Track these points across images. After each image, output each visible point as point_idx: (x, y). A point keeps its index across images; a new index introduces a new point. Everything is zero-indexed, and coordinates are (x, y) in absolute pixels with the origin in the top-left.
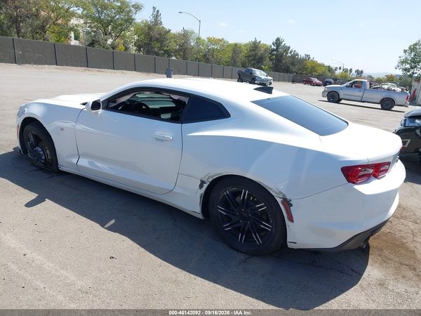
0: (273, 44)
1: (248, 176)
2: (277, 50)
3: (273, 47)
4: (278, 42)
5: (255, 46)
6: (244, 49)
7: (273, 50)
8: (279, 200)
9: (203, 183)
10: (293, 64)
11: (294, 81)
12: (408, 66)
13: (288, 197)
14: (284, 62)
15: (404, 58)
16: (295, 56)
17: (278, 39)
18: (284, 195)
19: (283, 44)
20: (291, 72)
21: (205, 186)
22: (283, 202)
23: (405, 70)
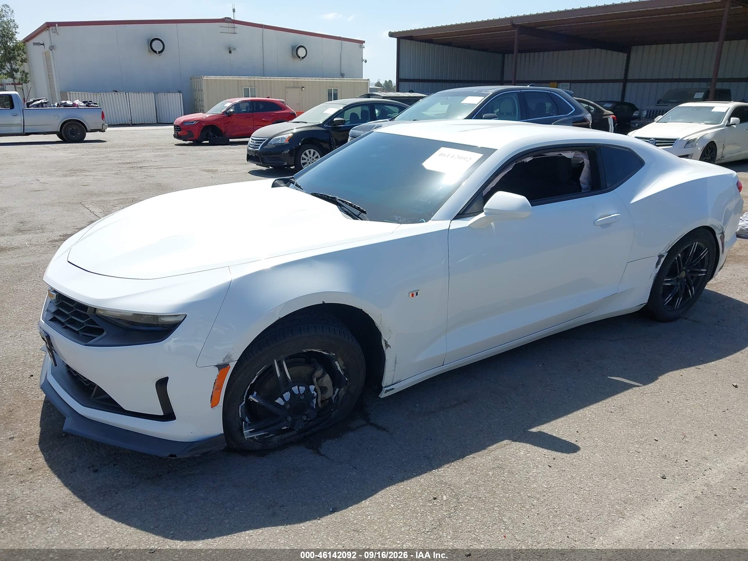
8: (719, 237)
9: (660, 257)
18: (723, 229)
21: (663, 259)
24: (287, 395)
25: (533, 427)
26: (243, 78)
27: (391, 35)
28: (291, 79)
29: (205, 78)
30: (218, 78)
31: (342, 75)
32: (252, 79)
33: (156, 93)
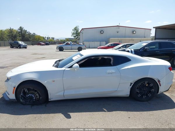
0: (19, 29)
1: (148, 77)
2: (21, 32)
3: (19, 31)
4: (21, 28)
5: (11, 31)
6: (6, 32)
7: (20, 32)
8: (157, 81)
9: (131, 84)
10: (30, 38)
11: (33, 45)
12: (75, 35)
13: (159, 80)
14: (26, 37)
15: (73, 32)
16: (29, 34)
17: (21, 27)
18: (158, 79)
19: (23, 29)
20: (30, 41)
21: (132, 84)
22: (158, 81)
23: (74, 36)
24: (28, 95)
25: (69, 113)
26: (119, 38)
27: (154, 28)
28: (131, 38)
29: (111, 38)
30: (113, 38)
31: (145, 37)
32: (121, 38)
33: (100, 42)
